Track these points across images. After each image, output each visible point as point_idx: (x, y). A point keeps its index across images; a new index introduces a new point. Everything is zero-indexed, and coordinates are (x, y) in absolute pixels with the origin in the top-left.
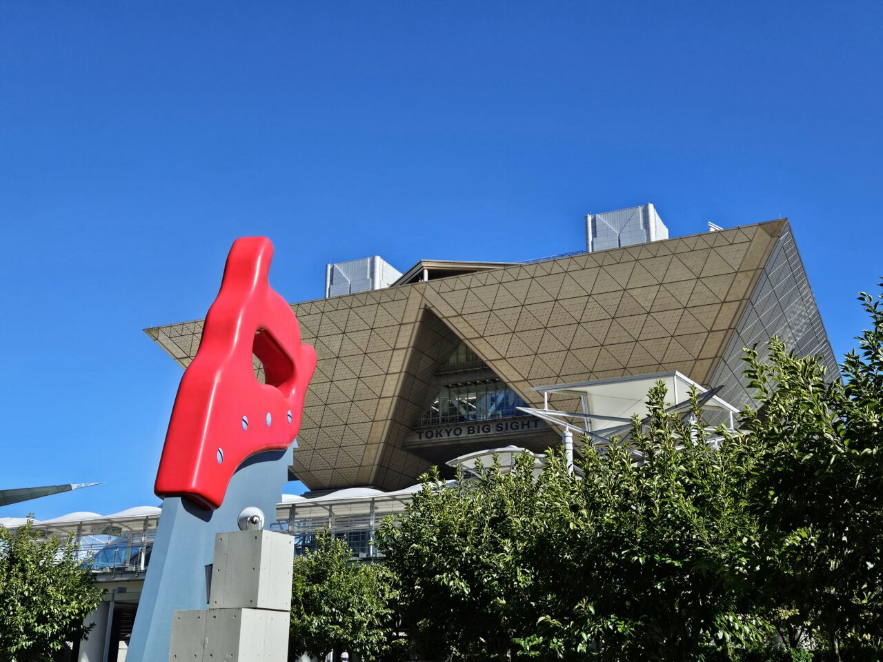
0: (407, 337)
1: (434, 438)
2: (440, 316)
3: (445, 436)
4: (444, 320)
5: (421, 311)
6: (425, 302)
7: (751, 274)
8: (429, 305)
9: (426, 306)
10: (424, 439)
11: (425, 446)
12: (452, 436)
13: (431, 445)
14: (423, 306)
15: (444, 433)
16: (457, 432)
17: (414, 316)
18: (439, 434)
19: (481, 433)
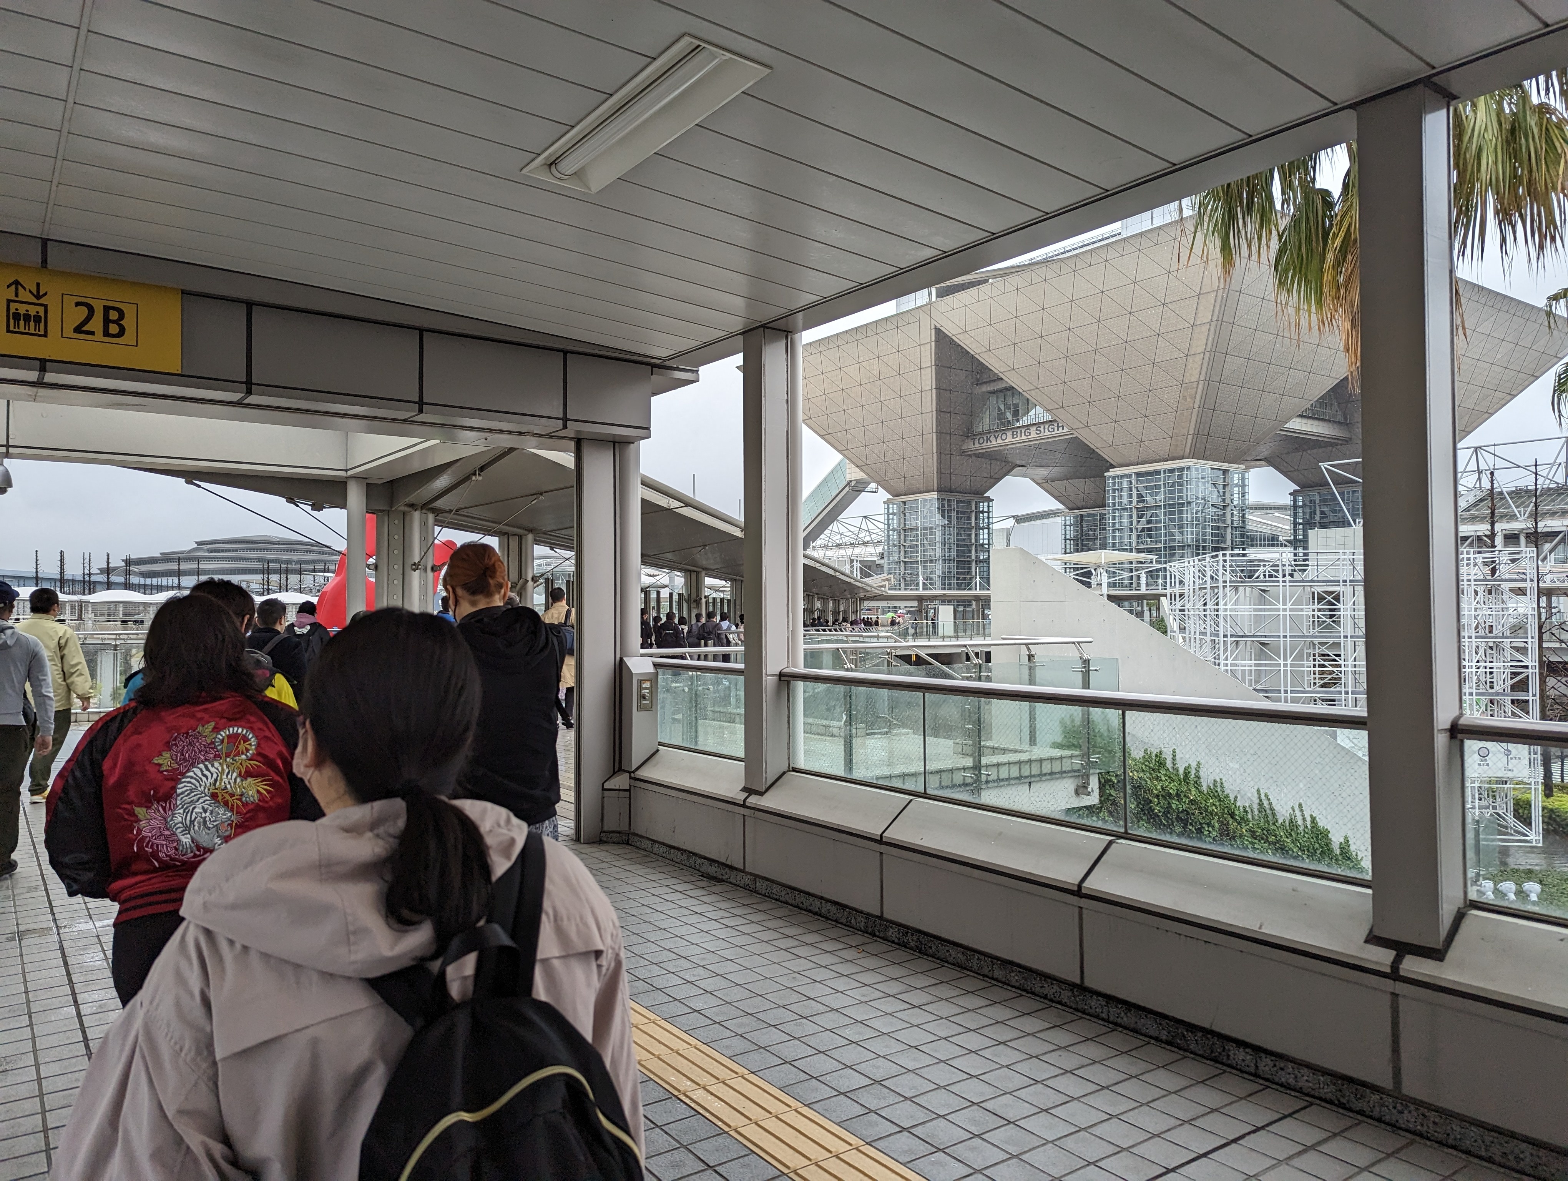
0: (928, 356)
1: (985, 444)
2: (950, 335)
3: (994, 442)
4: (953, 338)
5: (933, 331)
6: (933, 322)
8: (938, 326)
9: (935, 326)
10: (977, 445)
11: (981, 451)
12: (1000, 441)
13: (984, 451)
14: (933, 327)
15: (993, 438)
16: (1004, 437)
17: (928, 336)
18: (989, 440)
19: (1024, 437)
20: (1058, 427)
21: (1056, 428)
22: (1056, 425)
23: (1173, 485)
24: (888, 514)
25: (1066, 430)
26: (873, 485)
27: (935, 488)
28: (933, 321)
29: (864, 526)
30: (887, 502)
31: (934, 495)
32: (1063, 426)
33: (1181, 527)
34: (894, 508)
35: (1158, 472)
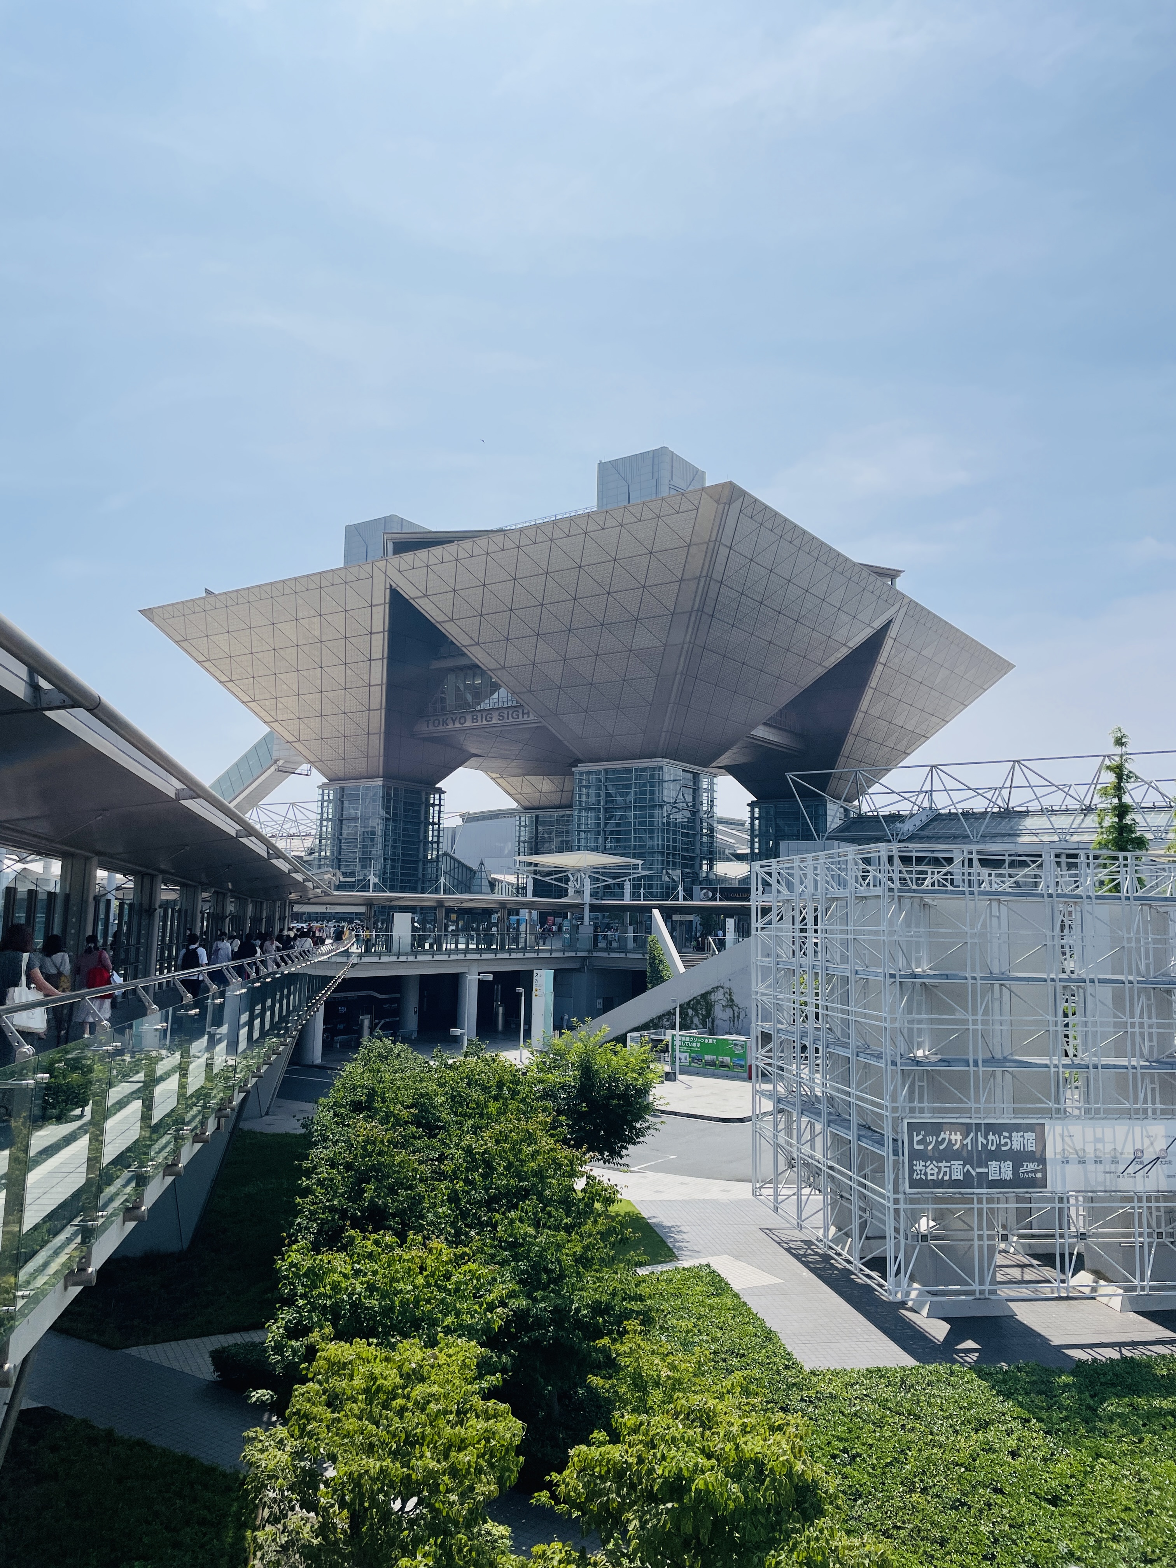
0: (380, 619)
1: (440, 727)
2: (407, 597)
3: (450, 726)
4: (411, 601)
5: (388, 591)
7: (705, 546)
8: (394, 585)
9: (391, 586)
10: (431, 727)
11: (435, 735)
12: (457, 725)
13: (439, 735)
14: (388, 586)
15: (450, 721)
16: (462, 721)
17: (381, 597)
18: (445, 723)
19: (484, 722)
20: (523, 713)
21: (521, 715)
22: (521, 711)
23: (645, 785)
24: (323, 801)
25: (532, 717)
26: (305, 767)
27: (381, 773)
28: (388, 581)
29: (291, 815)
30: (323, 787)
31: (379, 782)
32: (528, 713)
33: (651, 831)
34: (330, 794)
35: (629, 771)
